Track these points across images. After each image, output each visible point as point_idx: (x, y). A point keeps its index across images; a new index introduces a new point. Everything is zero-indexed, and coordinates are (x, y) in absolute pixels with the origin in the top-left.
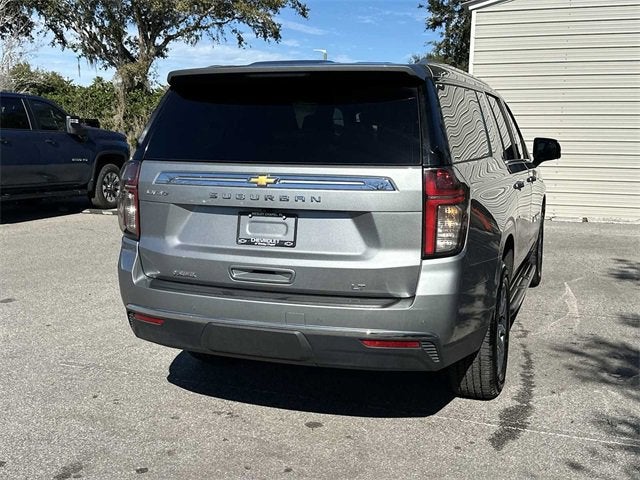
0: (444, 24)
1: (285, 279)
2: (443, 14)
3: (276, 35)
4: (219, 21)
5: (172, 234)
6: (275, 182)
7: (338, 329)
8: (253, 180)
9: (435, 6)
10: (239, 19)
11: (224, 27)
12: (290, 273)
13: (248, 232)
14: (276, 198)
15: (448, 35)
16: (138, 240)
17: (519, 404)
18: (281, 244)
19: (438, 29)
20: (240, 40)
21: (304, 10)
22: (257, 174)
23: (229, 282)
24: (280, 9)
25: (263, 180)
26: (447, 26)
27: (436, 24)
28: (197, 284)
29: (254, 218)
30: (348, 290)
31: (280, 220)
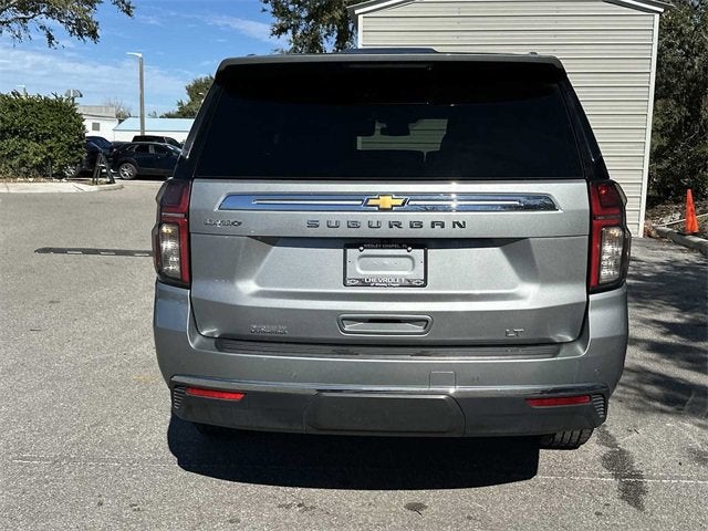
0: (290, 31)
1: (420, 329)
2: (289, 20)
3: (93, 34)
4: (23, 15)
5: (244, 276)
6: (403, 204)
7: (499, 388)
8: (371, 202)
9: (280, 11)
10: (48, 14)
11: (30, 24)
12: (427, 321)
13: (358, 270)
14: (406, 225)
15: (296, 43)
16: (190, 288)
17: (610, 449)
18: (407, 283)
19: (283, 36)
20: (50, 38)
21: (128, 7)
22: (375, 194)
23: (338, 337)
24: (97, 4)
25: (387, 202)
26: (294, 33)
27: (281, 30)
28: (287, 343)
29: (366, 252)
30: (501, 337)
31: (404, 252)
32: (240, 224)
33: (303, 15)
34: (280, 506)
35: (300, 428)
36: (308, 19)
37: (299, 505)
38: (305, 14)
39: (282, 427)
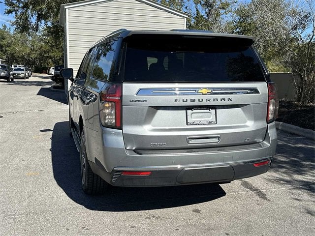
0: (14, 13)
1: (216, 140)
2: (14, 8)
6: (211, 92)
8: (199, 91)
9: (9, 3)
12: (219, 137)
14: (211, 100)
15: (17, 18)
16: (122, 130)
18: (210, 123)
23: (186, 146)
25: (204, 91)
26: (16, 13)
27: (9, 12)
30: (243, 142)
31: (208, 111)
32: (146, 101)
33: (21, 6)
34: (146, 218)
35: (173, 184)
36: (23, 8)
37: (153, 217)
38: (21, 5)
39: (166, 184)
